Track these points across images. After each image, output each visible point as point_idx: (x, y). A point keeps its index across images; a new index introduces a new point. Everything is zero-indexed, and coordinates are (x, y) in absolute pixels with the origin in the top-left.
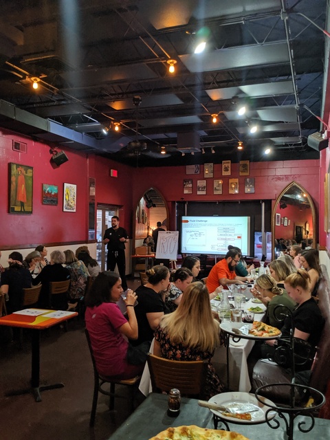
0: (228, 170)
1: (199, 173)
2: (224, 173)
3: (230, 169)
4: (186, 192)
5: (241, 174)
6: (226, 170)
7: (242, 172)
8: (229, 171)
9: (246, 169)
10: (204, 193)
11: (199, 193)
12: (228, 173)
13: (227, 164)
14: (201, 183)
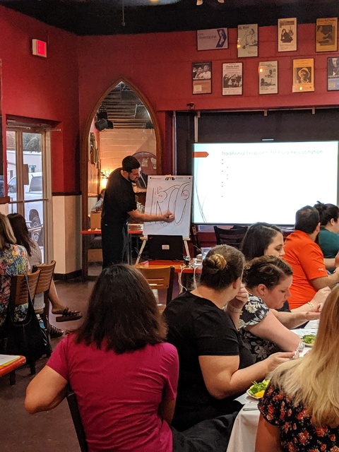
0: (290, 40)
1: (225, 46)
2: (283, 47)
3: (294, 37)
4: (197, 89)
5: (319, 48)
6: (287, 38)
7: (322, 43)
8: (294, 42)
9: (331, 37)
10: (239, 91)
11: (226, 91)
12: (292, 46)
13: (288, 26)
14: (232, 70)
